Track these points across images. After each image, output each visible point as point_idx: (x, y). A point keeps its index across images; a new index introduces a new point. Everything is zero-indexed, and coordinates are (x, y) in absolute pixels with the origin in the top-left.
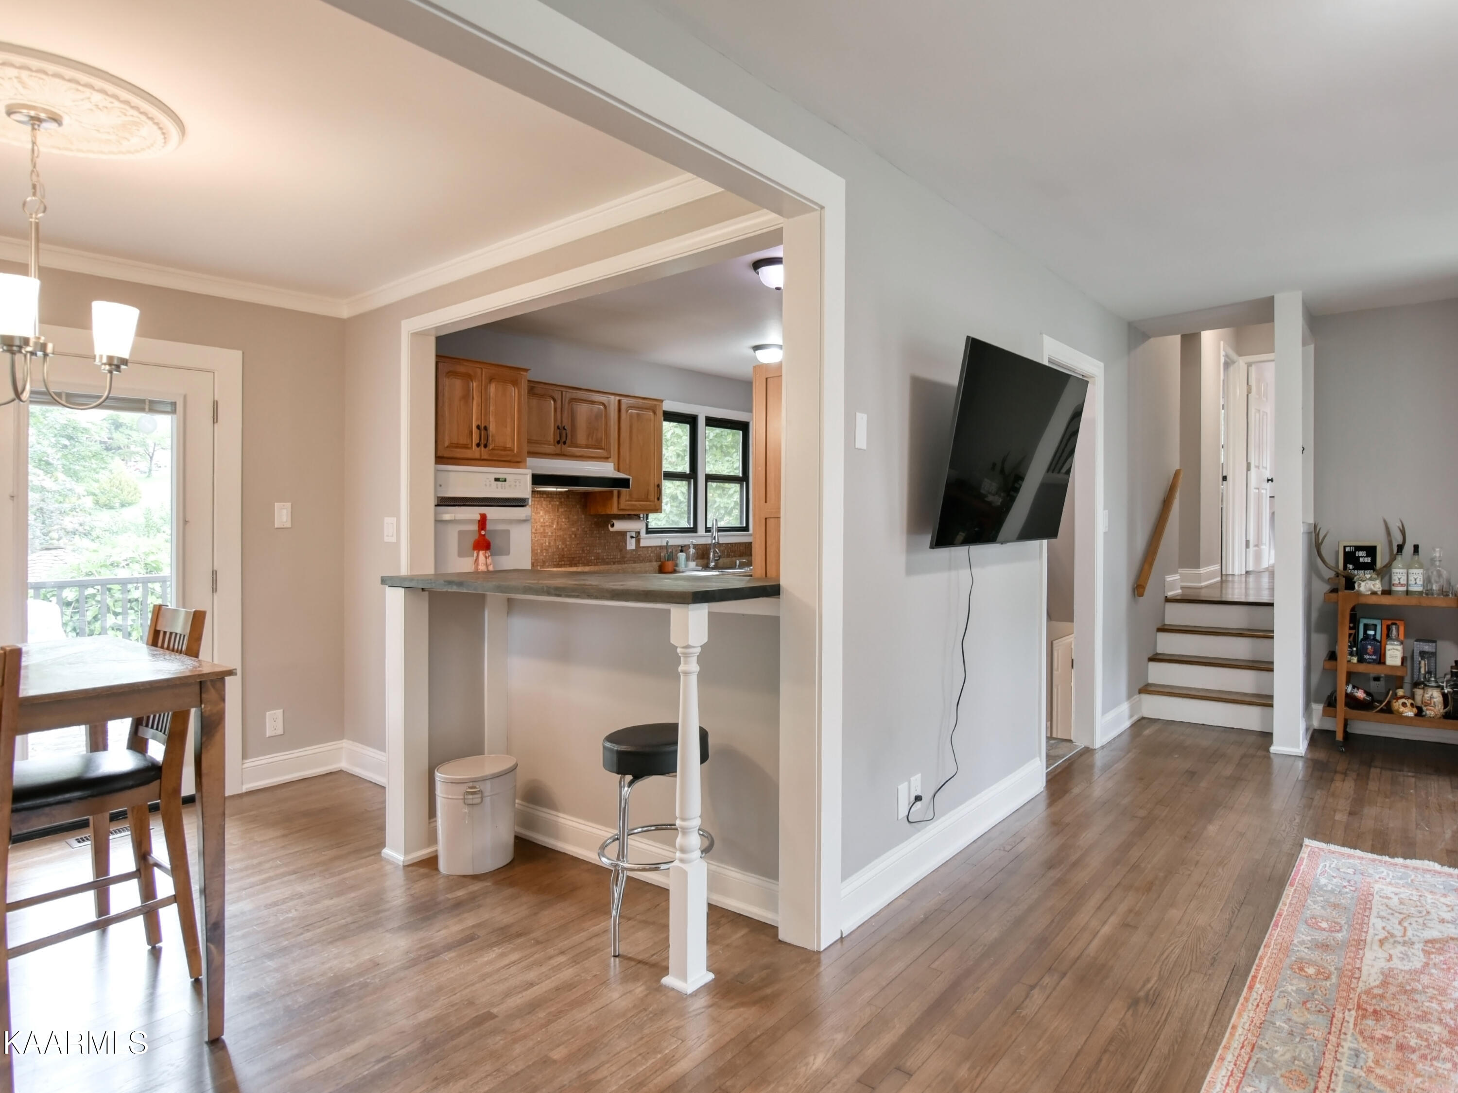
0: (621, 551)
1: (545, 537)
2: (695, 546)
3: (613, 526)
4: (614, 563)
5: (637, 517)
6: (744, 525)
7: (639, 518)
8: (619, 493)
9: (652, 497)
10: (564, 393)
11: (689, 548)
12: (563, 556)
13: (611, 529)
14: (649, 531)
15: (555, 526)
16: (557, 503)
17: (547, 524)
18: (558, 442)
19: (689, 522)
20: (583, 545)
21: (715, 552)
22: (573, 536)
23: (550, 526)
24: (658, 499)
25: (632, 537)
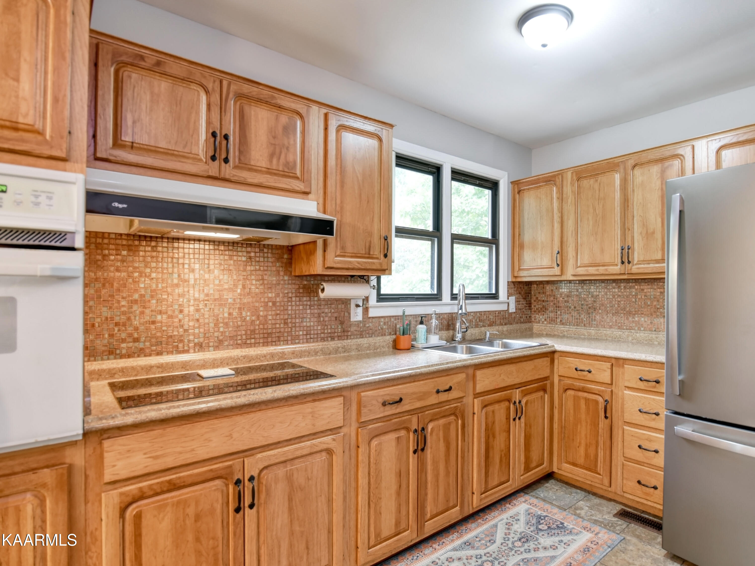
0: (342, 323)
1: (221, 305)
2: (439, 316)
3: (323, 290)
4: (333, 339)
5: (364, 279)
6: (494, 292)
7: (368, 282)
8: (325, 243)
9: (377, 251)
10: (225, 83)
11: (431, 318)
12: (253, 331)
13: (322, 295)
14: (381, 298)
15: (239, 291)
16: (244, 259)
17: (226, 286)
18: (213, 158)
19: (432, 287)
20: (286, 317)
21: (462, 322)
22: (270, 304)
23: (231, 290)
24: (386, 256)
25: (358, 306)
